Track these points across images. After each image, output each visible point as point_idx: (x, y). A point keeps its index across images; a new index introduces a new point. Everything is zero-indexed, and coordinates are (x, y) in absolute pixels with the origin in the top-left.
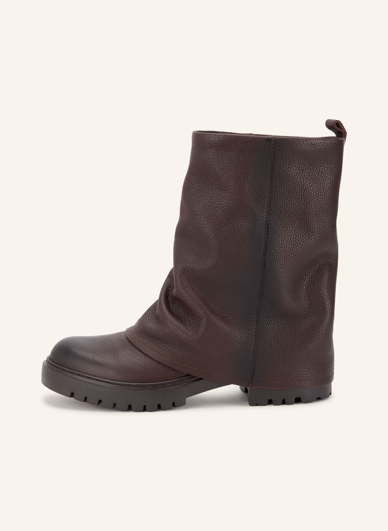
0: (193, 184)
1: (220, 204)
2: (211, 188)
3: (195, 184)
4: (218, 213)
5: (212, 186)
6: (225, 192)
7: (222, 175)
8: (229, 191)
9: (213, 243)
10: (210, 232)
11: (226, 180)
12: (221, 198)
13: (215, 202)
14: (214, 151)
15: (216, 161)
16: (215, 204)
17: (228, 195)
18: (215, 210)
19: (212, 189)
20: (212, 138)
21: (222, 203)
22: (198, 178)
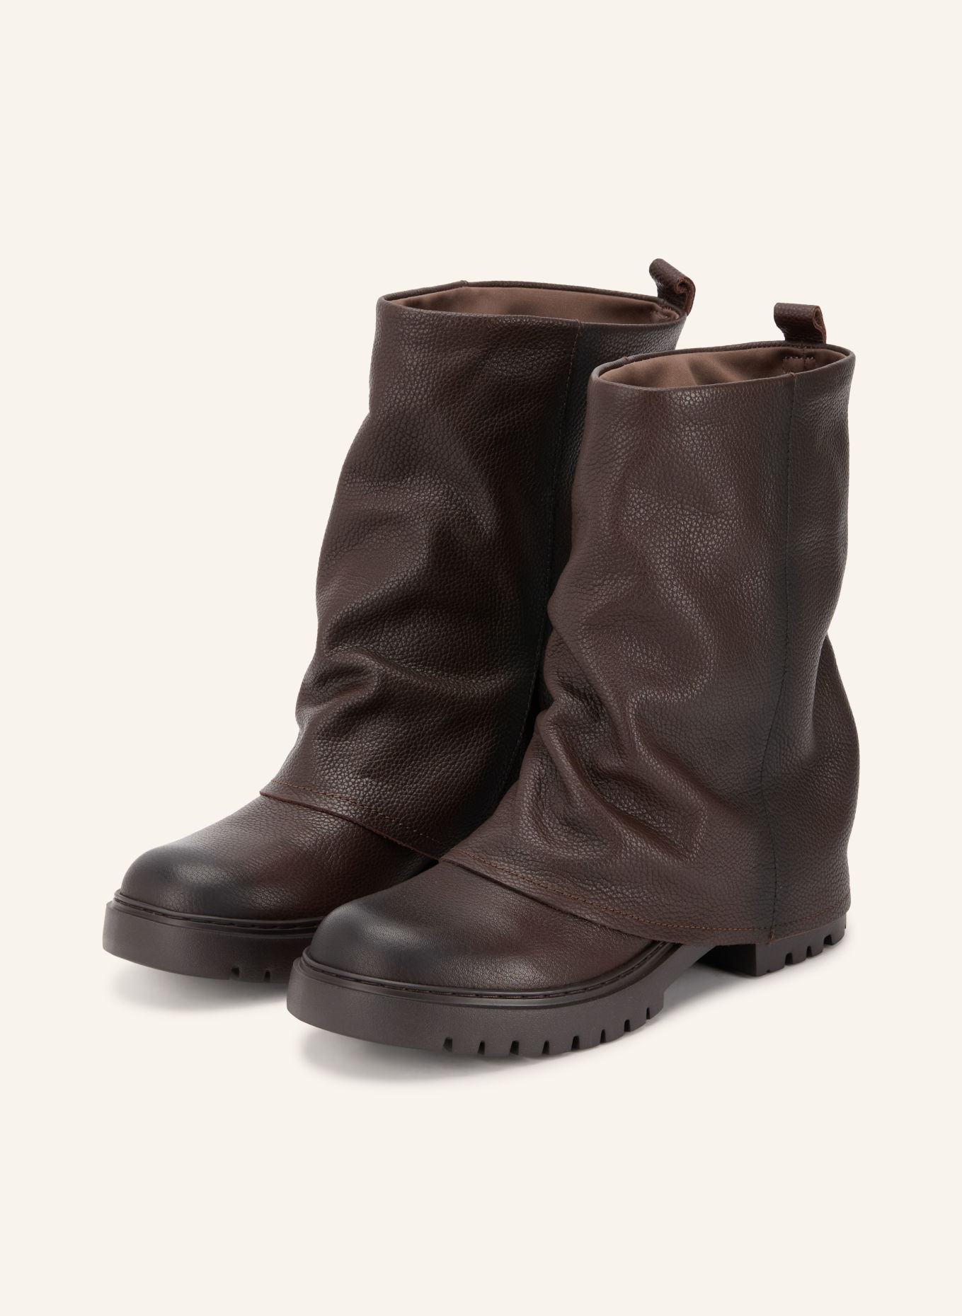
0: (636, 509)
1: (707, 546)
2: (681, 513)
3: (641, 507)
4: (704, 567)
5: (682, 508)
6: (715, 517)
7: (710, 480)
8: (726, 515)
9: (705, 638)
10: (697, 615)
11: (719, 491)
12: (707, 532)
13: (695, 544)
14: (693, 428)
15: (698, 451)
16: (694, 549)
17: (723, 524)
18: (697, 561)
19: (683, 515)
20: (688, 398)
21: (710, 543)
22: (649, 493)
